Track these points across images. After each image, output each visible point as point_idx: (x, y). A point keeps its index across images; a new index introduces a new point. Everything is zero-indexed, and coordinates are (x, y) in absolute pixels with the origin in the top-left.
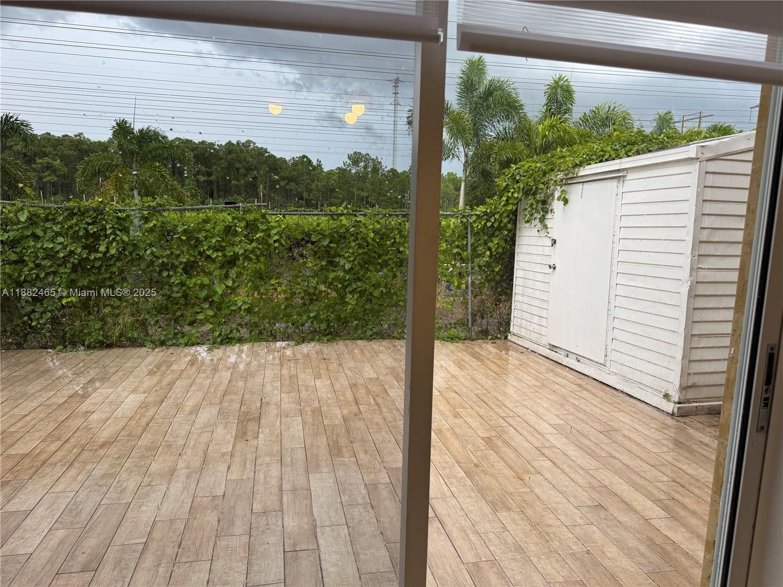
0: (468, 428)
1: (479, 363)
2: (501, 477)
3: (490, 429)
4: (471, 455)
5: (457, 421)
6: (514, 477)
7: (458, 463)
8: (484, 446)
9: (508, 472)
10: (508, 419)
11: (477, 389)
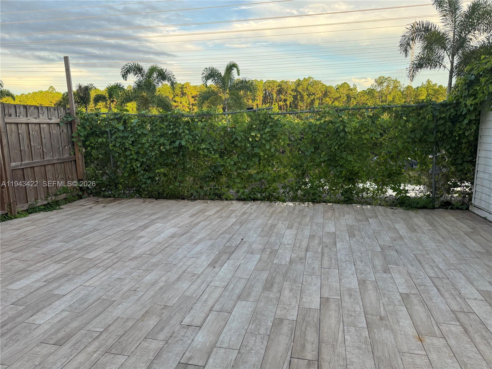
0: (392, 283)
1: (431, 228)
2: (401, 334)
3: (412, 286)
4: (382, 309)
5: (385, 275)
6: (414, 337)
7: (366, 313)
8: (399, 301)
9: (411, 331)
10: (435, 280)
11: (418, 250)
